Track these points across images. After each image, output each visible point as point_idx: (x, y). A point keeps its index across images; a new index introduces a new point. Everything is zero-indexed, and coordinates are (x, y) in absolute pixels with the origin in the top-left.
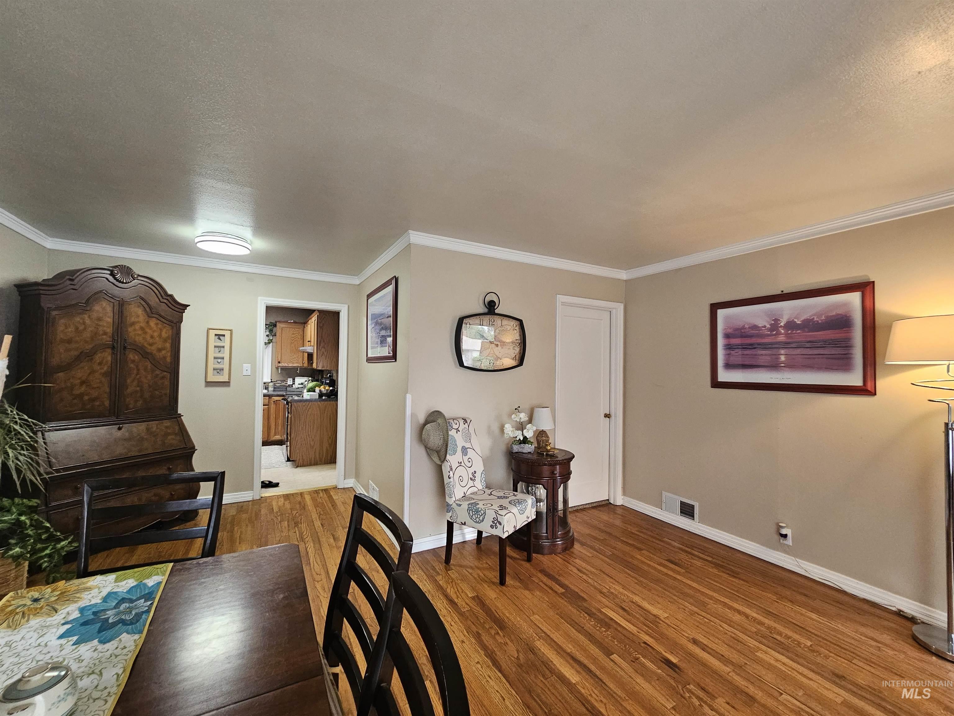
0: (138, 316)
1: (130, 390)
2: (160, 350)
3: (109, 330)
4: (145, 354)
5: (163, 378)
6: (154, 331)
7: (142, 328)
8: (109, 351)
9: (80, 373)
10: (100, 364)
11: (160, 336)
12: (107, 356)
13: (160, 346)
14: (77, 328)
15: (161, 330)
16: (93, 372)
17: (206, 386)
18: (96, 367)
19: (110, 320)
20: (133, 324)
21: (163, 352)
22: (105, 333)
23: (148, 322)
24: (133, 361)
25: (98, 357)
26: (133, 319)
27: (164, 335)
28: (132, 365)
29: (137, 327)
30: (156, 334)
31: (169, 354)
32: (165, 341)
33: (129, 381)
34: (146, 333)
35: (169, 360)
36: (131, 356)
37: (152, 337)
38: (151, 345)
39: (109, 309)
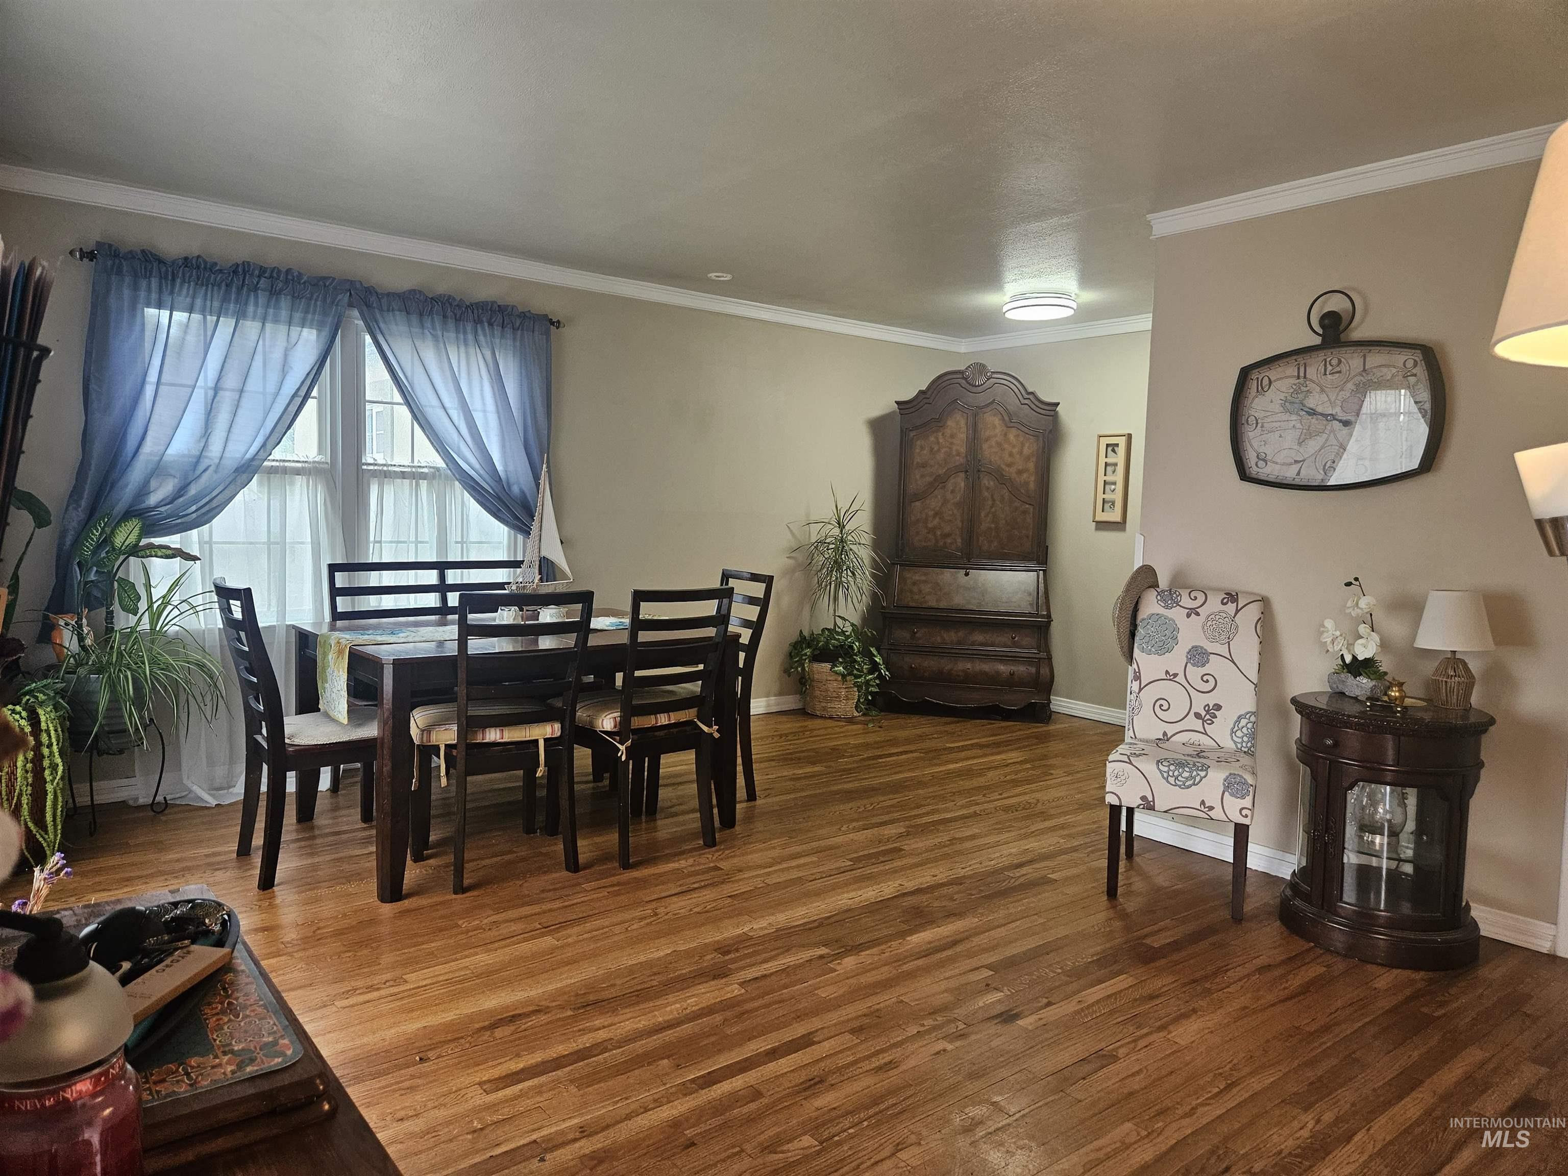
0: (994, 427)
1: (984, 526)
2: (1020, 472)
3: (963, 450)
4: (1000, 478)
5: (1025, 512)
6: (1014, 446)
7: (999, 444)
8: (962, 475)
9: (934, 503)
10: (953, 492)
11: (1021, 453)
12: (960, 482)
13: (1020, 467)
14: (932, 449)
15: (1023, 445)
16: (945, 502)
17: (1097, 529)
18: (949, 496)
19: (963, 436)
20: (987, 440)
21: (1025, 475)
22: (958, 454)
23: (1006, 435)
24: (988, 488)
25: (950, 485)
26: (987, 433)
27: (1026, 451)
28: (986, 494)
29: (993, 442)
30: (1015, 450)
31: (1033, 478)
32: (1028, 459)
33: (983, 515)
34: (1003, 450)
35: (1032, 486)
36: (987, 482)
37: (1011, 455)
38: (1009, 465)
39: (963, 422)
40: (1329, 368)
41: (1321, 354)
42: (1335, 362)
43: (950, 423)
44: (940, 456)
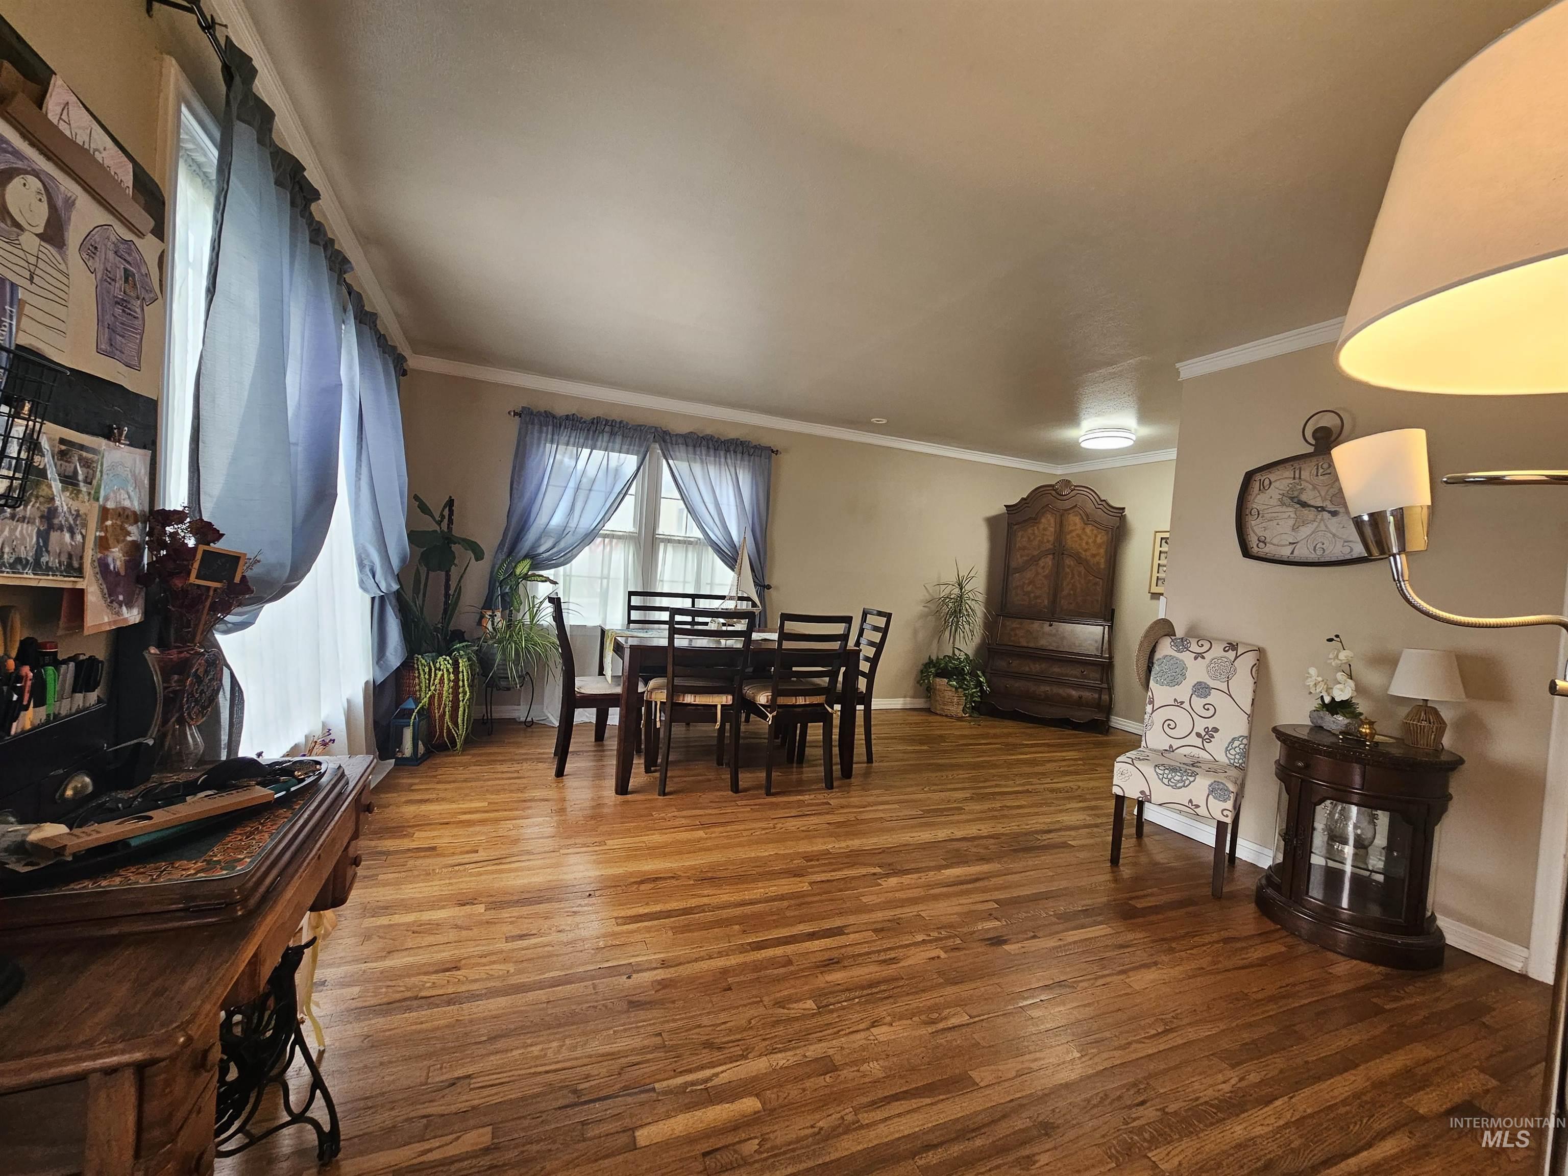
0: (1075, 524)
1: (1065, 593)
2: (1094, 556)
3: (1051, 539)
4: (1079, 560)
5: (1096, 584)
6: (1089, 537)
7: (1078, 536)
8: (1051, 556)
9: (1029, 574)
10: (1043, 568)
11: (1095, 542)
12: (1048, 561)
13: (1094, 552)
14: (1029, 538)
15: (1096, 536)
16: (1037, 574)
17: (1152, 598)
18: (1040, 570)
19: (1052, 529)
20: (1071, 531)
21: (1097, 558)
22: (1048, 541)
23: (1084, 529)
24: (1069, 566)
25: (1041, 563)
26: (1071, 528)
27: (1099, 540)
28: (1068, 570)
29: (1074, 534)
30: (1090, 541)
31: (1103, 560)
32: (1100, 546)
33: (1065, 584)
34: (1081, 539)
35: (1102, 566)
36: (1068, 561)
37: (1087, 543)
38: (1086, 551)
39: (1052, 521)
40: (1321, 471)
41: (1314, 459)
42: (1326, 466)
43: (1043, 520)
44: (1036, 543)
